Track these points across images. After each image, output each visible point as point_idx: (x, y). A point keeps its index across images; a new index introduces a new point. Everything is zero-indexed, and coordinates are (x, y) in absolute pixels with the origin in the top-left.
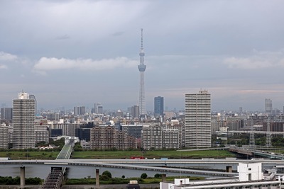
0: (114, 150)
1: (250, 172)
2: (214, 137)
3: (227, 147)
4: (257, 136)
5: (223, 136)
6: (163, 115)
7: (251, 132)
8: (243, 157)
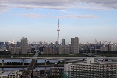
0: (50, 54)
1: (90, 61)
2: (80, 51)
3: (83, 53)
4: (92, 50)
5: (82, 50)
6: (65, 44)
7: (91, 49)
8: (88, 56)
